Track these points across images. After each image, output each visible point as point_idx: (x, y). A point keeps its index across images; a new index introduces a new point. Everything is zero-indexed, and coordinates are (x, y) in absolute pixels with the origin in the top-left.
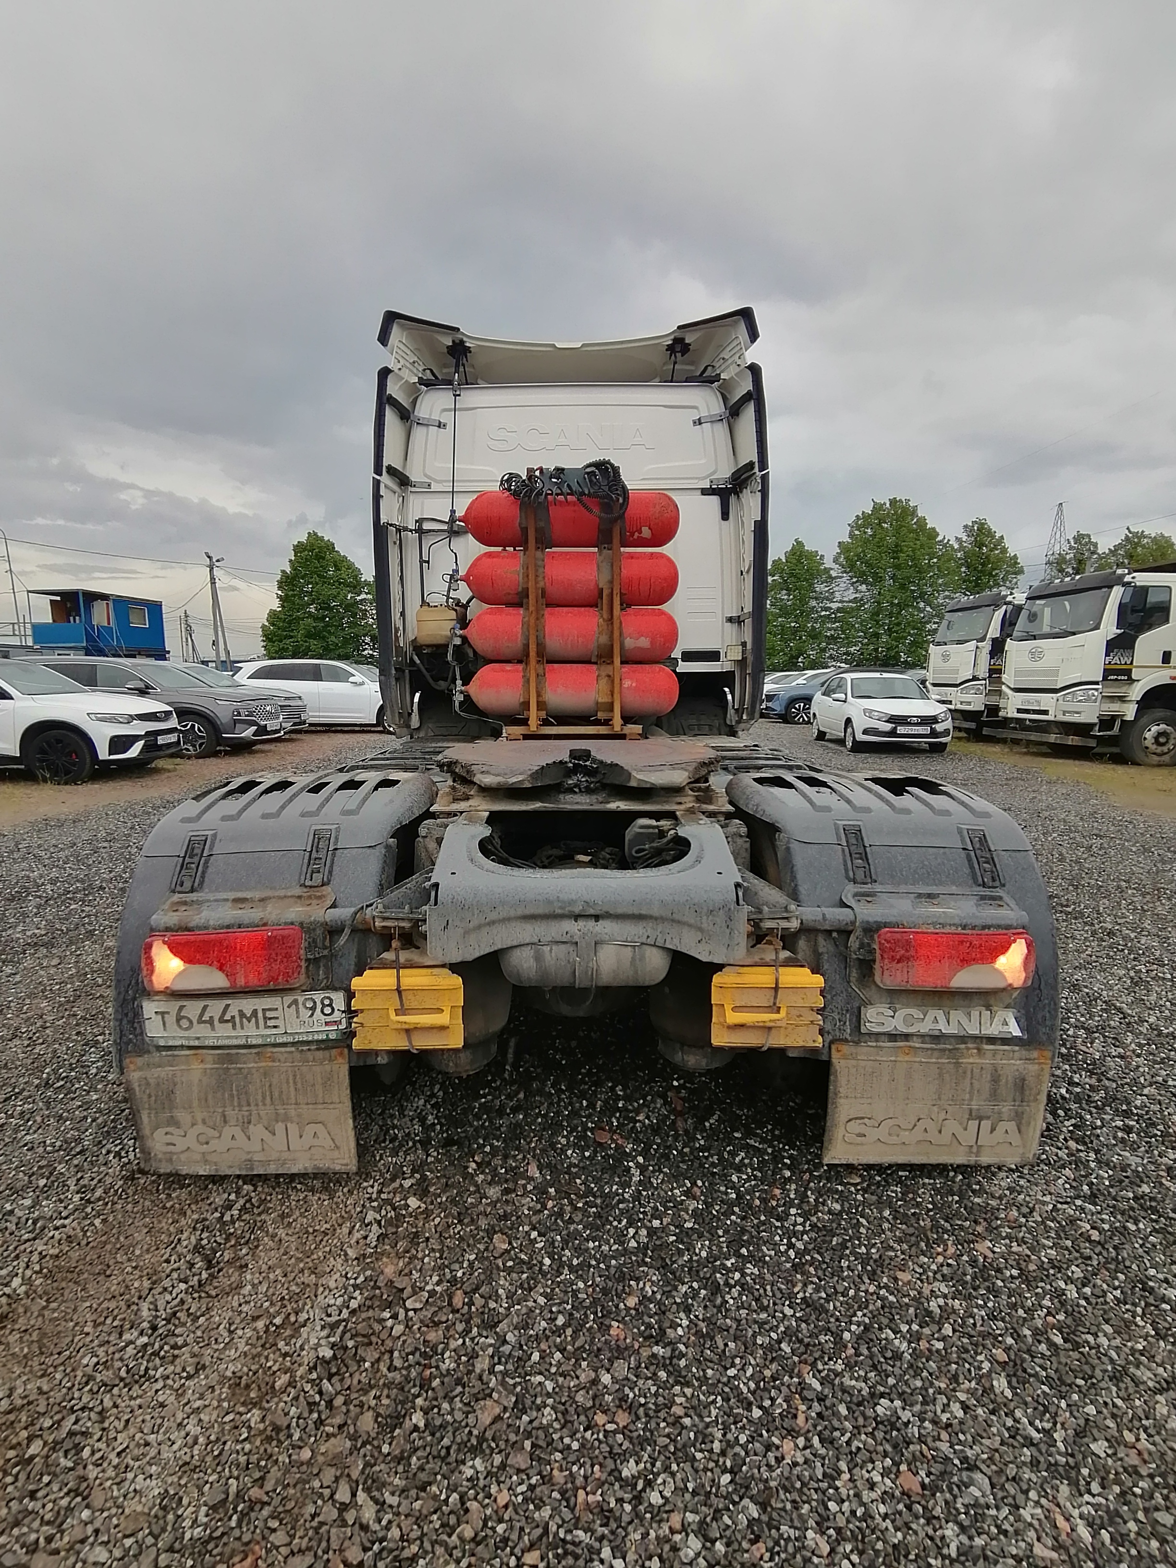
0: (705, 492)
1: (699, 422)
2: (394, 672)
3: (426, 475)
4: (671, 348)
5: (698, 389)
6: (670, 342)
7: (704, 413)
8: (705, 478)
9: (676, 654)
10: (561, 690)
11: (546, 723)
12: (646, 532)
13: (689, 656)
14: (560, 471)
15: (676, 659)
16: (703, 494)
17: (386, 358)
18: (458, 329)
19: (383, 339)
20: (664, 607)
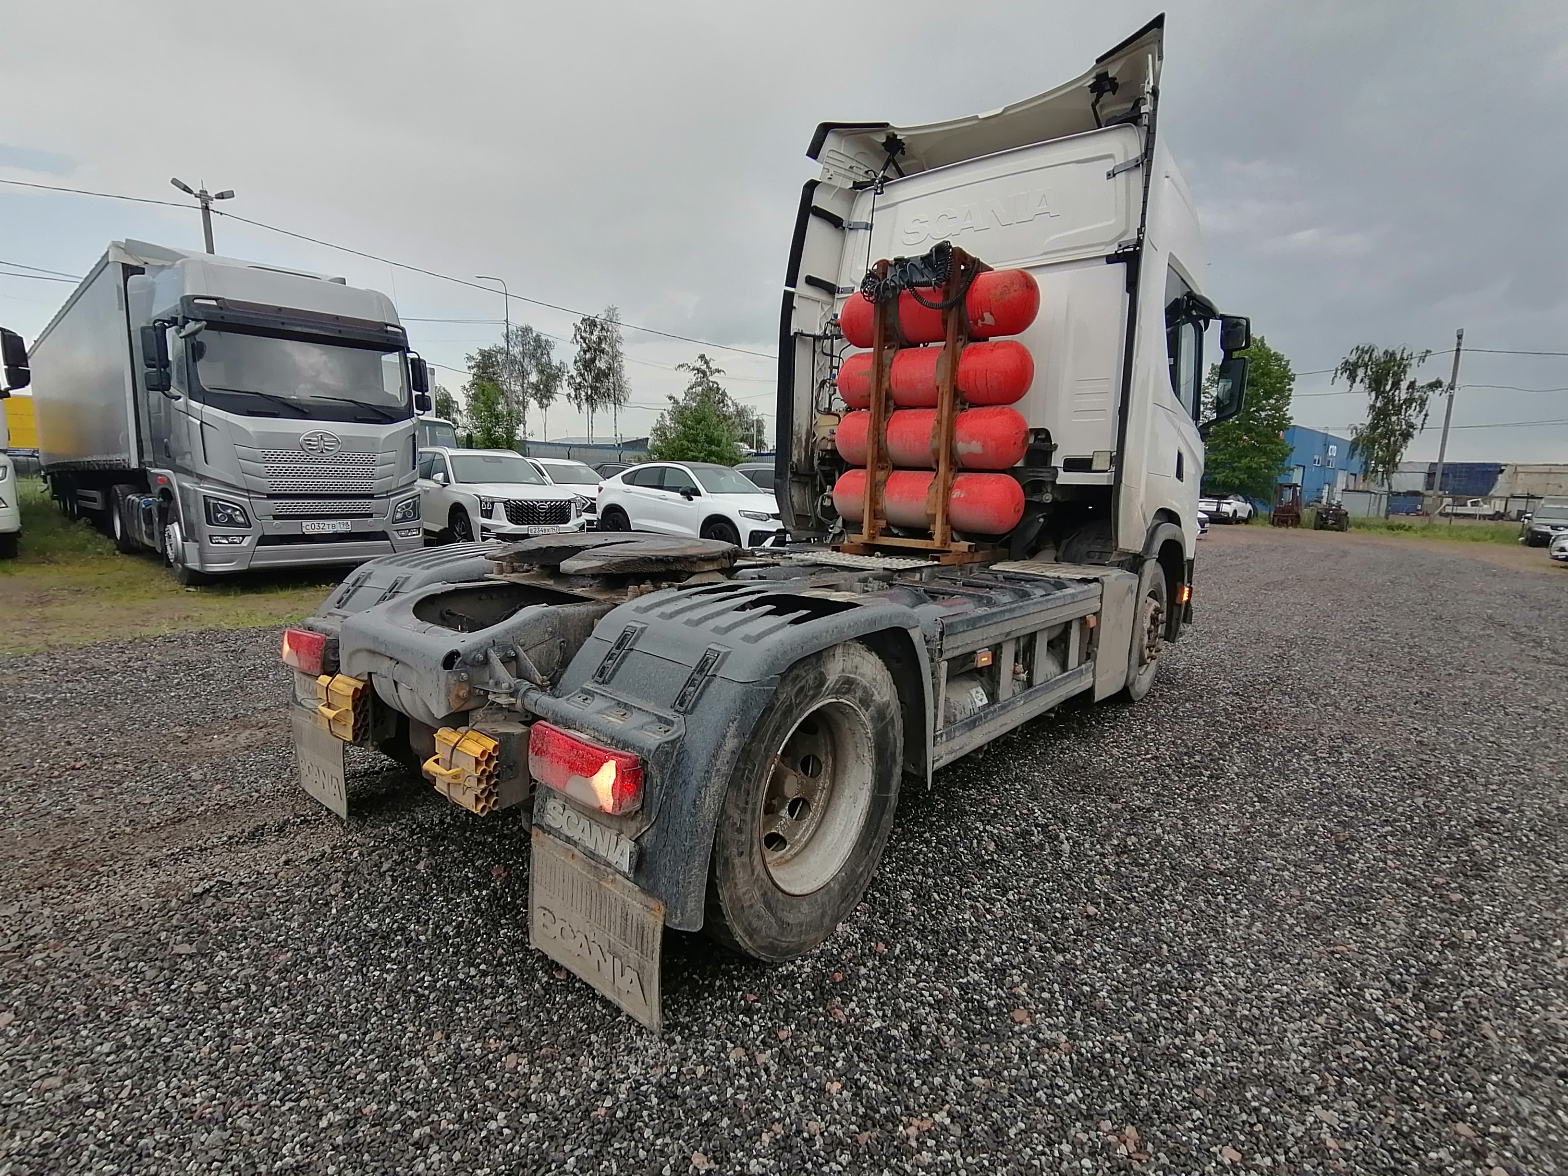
0: (1111, 259)
1: (1111, 175)
2: (789, 475)
3: (851, 281)
4: (1093, 88)
5: (1118, 132)
6: (1091, 82)
7: (1120, 160)
8: (1111, 243)
9: (1057, 460)
10: (896, 498)
11: (887, 532)
12: (989, 319)
13: (1072, 465)
14: (899, 261)
15: (1055, 468)
16: (1108, 262)
17: (815, 170)
18: (888, 124)
19: (814, 152)
20: (1014, 406)
